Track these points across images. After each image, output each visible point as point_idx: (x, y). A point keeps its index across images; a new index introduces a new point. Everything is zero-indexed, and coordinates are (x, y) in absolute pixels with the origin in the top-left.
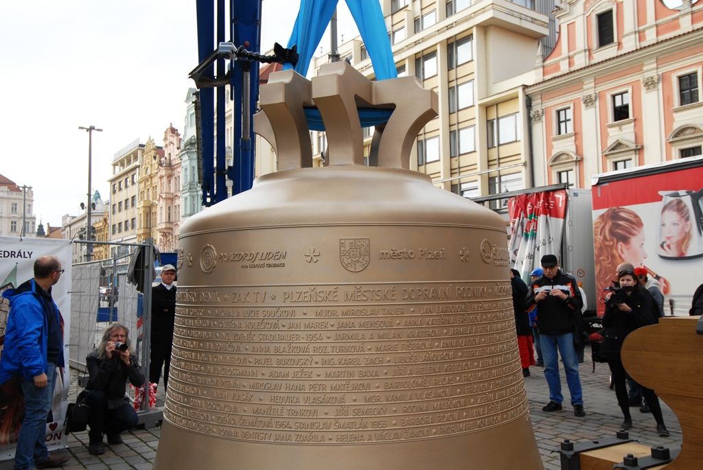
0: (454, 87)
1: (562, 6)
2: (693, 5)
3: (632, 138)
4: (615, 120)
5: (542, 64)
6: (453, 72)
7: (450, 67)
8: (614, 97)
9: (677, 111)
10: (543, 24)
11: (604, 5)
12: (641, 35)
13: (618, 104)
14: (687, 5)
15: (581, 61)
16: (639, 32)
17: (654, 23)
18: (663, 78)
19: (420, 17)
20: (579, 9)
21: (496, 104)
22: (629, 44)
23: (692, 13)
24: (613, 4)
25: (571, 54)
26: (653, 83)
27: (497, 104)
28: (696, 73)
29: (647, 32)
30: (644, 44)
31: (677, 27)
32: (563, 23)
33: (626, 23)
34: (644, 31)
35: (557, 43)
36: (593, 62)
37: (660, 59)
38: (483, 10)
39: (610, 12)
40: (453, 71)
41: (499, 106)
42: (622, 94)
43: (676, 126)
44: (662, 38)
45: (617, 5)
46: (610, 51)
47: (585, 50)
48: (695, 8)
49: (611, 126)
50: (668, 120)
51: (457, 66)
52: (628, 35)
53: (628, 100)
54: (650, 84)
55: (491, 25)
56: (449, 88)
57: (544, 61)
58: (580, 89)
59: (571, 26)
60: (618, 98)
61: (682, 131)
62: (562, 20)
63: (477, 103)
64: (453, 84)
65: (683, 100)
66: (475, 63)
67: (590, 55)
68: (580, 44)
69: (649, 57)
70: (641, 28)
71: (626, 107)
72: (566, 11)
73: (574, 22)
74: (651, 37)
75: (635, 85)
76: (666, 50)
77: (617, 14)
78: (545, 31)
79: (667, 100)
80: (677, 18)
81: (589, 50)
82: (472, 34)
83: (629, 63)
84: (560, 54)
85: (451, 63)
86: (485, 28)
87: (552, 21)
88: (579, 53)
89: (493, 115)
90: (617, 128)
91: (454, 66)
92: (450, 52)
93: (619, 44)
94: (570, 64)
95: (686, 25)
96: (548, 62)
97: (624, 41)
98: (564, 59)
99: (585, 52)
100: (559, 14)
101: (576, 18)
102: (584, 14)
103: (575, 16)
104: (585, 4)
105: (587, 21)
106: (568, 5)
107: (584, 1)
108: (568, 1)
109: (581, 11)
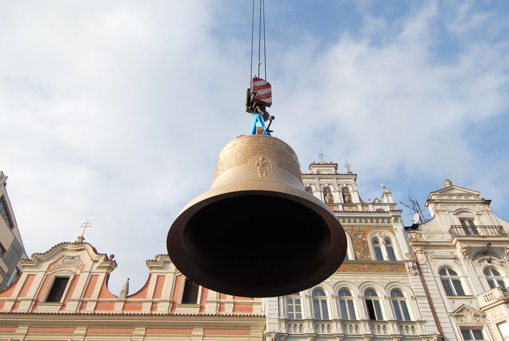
2: (127, 297)
11: (65, 272)
14: (124, 295)
15: (24, 307)
16: (83, 302)
17: (96, 299)
22: (71, 308)
23: (126, 302)
24: (72, 274)
25: (19, 298)
29: (88, 304)
30: (82, 312)
31: (112, 308)
32: (25, 272)
33: (76, 291)
34: (86, 302)
35: (12, 285)
36: (35, 312)
37: (91, 328)
39: (68, 279)
45: (75, 275)
46: (53, 308)
47: (33, 300)
48: (129, 299)
52: (74, 300)
58: (12, 333)
59: (31, 276)
62: (26, 269)
67: (35, 306)
68: (31, 293)
69: (82, 323)
70: (86, 299)
72: (33, 263)
73: (35, 275)
74: (90, 308)
77: (72, 282)
80: (113, 302)
81: (36, 302)
83: (65, 323)
84: (10, 295)
88: (26, 300)
93: (64, 306)
94: (14, 307)
95: (118, 308)
97: (68, 304)
98: (10, 300)
99: (32, 301)
100: (26, 263)
101: (38, 272)
102: (46, 272)
103: (38, 270)
104: (50, 265)
105: (46, 278)
106: (37, 260)
107: (51, 262)
108: (39, 257)
109: (45, 269)
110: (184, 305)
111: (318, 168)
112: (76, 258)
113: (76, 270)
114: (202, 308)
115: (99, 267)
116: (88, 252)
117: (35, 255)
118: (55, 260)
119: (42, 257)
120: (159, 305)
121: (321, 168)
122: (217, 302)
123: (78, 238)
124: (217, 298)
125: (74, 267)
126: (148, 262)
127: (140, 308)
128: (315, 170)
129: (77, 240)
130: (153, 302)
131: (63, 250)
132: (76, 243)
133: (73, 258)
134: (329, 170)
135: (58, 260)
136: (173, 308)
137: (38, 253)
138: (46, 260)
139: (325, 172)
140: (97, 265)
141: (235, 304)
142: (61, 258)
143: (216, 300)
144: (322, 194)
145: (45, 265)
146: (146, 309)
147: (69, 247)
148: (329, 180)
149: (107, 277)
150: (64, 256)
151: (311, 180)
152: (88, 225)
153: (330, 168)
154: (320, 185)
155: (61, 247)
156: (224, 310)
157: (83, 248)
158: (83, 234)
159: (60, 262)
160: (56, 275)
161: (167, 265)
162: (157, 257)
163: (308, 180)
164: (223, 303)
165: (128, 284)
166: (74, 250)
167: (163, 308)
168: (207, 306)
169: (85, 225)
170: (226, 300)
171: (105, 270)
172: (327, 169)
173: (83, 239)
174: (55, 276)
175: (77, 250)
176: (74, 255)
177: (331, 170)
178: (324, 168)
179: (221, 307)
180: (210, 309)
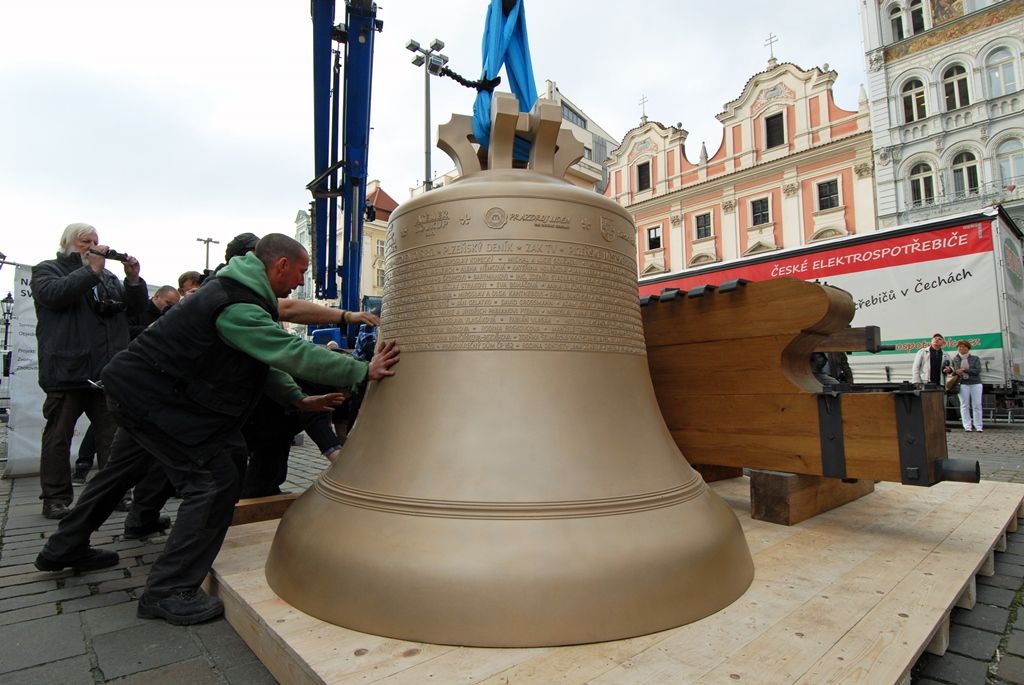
1: (611, 157)
2: (708, 162)
3: (662, 263)
4: (651, 248)
8: (649, 230)
9: (695, 243)
10: (598, 171)
11: (643, 158)
12: (669, 183)
13: (653, 236)
14: (704, 161)
15: (625, 201)
16: (668, 181)
17: (679, 174)
18: (685, 217)
20: (624, 160)
22: (661, 190)
23: (707, 168)
24: (650, 158)
25: (618, 195)
26: (678, 220)
28: (709, 214)
29: (674, 181)
30: (672, 190)
31: (696, 178)
32: (612, 171)
33: (659, 173)
34: (672, 180)
35: (608, 185)
36: (634, 202)
37: (683, 202)
39: (648, 163)
42: (655, 228)
43: (694, 254)
44: (685, 186)
45: (653, 159)
46: (647, 195)
47: (628, 193)
48: (709, 164)
49: (647, 253)
50: (689, 250)
52: (660, 182)
53: (659, 233)
54: (676, 221)
59: (618, 173)
60: (652, 232)
61: (698, 259)
62: (612, 168)
65: (699, 235)
67: (632, 197)
68: (625, 188)
69: (675, 200)
70: (670, 177)
71: (659, 239)
72: (615, 161)
73: (620, 171)
74: (677, 185)
75: (664, 221)
76: (689, 195)
77: (652, 166)
78: (599, 177)
79: (688, 235)
80: (696, 171)
81: (631, 193)
83: (660, 205)
84: (609, 195)
87: (605, 169)
88: (624, 195)
90: (651, 255)
93: (654, 189)
95: (702, 177)
97: (657, 187)
100: (609, 163)
101: (622, 167)
102: (628, 165)
103: (621, 165)
104: (629, 156)
105: (630, 169)
106: (616, 157)
107: (628, 154)
108: (616, 154)
109: (626, 162)
110: (769, 150)
112: (647, 140)
113: (652, 152)
114: (791, 146)
115: (671, 142)
116: (655, 130)
117: (612, 153)
118: (630, 151)
119: (619, 152)
120: (742, 159)
122: (809, 133)
124: (808, 128)
125: (648, 151)
126: (717, 116)
127: (724, 169)
129: (641, 121)
130: (735, 159)
131: (634, 137)
132: (641, 126)
133: (644, 142)
135: (633, 149)
136: (757, 158)
137: (614, 150)
138: (623, 154)
140: (668, 140)
141: (831, 127)
142: (634, 146)
143: (806, 131)
146: (730, 168)
147: (636, 133)
149: (683, 148)
150: (636, 143)
155: (631, 136)
156: (818, 139)
157: (649, 128)
158: (643, 113)
159: (635, 151)
161: (740, 111)
162: (726, 106)
164: (817, 132)
165: (704, 148)
166: (642, 134)
167: (747, 162)
168: (796, 141)
169: (642, 101)
170: (821, 127)
171: (678, 143)
174: (637, 165)
175: (646, 132)
176: (644, 139)
179: (815, 136)
180: (802, 144)
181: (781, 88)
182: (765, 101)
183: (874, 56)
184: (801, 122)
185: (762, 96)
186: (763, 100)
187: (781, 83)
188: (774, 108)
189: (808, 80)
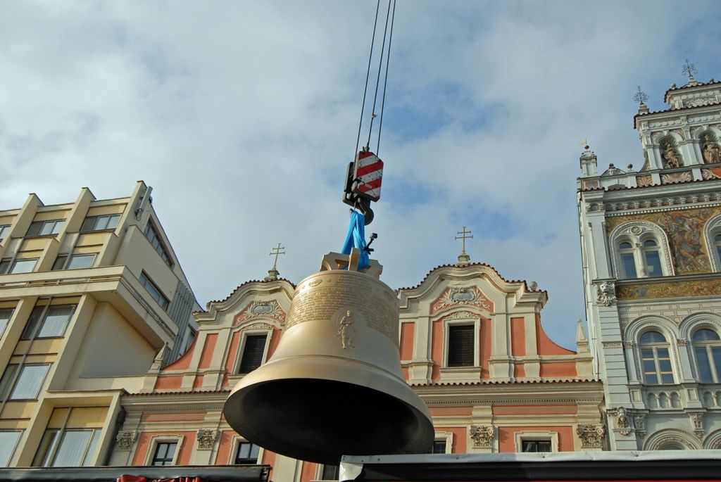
0: (18, 364)
1: (207, 310)
5: (158, 371)
6: (26, 344)
7: (24, 336)
8: (240, 444)
11: (259, 326)
15: (210, 383)
19: (12, 260)
20: (227, 320)
21: (71, 408)
24: (270, 328)
25: (202, 370)
27: (73, 408)
32: (202, 331)
36: (227, 389)
38: (107, 278)
39: (265, 337)
40: (28, 343)
41: (75, 410)
42: (251, 444)
45: (274, 330)
47: (221, 372)
51: (36, 338)
53: (257, 454)
55: (109, 302)
56: (9, 365)
57: (162, 369)
58: (200, 421)
60: (245, 448)
62: (203, 327)
63: (45, 395)
64: (20, 360)
66: (64, 342)
67: (225, 380)
68: (216, 361)
72: (212, 317)
73: (217, 334)
77: (271, 341)
81: (225, 375)
82: (77, 304)
84: (187, 367)
85: (28, 331)
86: (98, 301)
88: (212, 372)
89: (60, 422)
91: (32, 337)
92: (34, 317)
94: (196, 384)
96: (167, 372)
98: (189, 374)
99: (220, 374)
100: (202, 317)
101: (221, 329)
102: (232, 329)
103: (220, 326)
104: (236, 317)
105: (233, 337)
106: (216, 311)
107: (237, 312)
108: (218, 307)
109: (230, 325)
110: (453, 369)
111: (684, 97)
112: (272, 303)
113: (275, 322)
114: (484, 372)
116: (287, 293)
117: (212, 304)
118: (241, 310)
119: (222, 307)
120: (411, 370)
121: (690, 96)
122: (510, 361)
123: (269, 272)
124: (508, 354)
125: (270, 319)
128: (677, 102)
129: (267, 275)
130: (401, 367)
131: (251, 293)
132: (267, 281)
133: (267, 304)
134: (708, 97)
135: (246, 309)
136: (435, 375)
137: (215, 301)
138: (230, 311)
139: (700, 103)
141: (541, 362)
142: (249, 306)
143: (507, 358)
144: (698, 146)
145: (229, 318)
147: (259, 288)
148: (710, 117)
150: (253, 302)
151: (671, 123)
152: (280, 251)
153: (710, 93)
154: (691, 129)
155: (247, 288)
156: (523, 375)
157: (279, 287)
158: (275, 266)
159: (249, 312)
160: (247, 332)
161: (414, 305)
163: (664, 123)
164: (521, 363)
166: (266, 292)
167: (419, 376)
168: (491, 368)
169: (276, 251)
170: (526, 358)
172: (704, 94)
173: (277, 273)
174: (246, 334)
175: (271, 292)
176: (268, 300)
177: (713, 97)
178: (697, 95)
179: (517, 368)
180: (499, 373)
181: (473, 293)
182: (450, 302)
183: (603, 287)
184: (499, 345)
185: (448, 295)
186: (447, 299)
187: (475, 287)
188: (461, 315)
189: (510, 293)
